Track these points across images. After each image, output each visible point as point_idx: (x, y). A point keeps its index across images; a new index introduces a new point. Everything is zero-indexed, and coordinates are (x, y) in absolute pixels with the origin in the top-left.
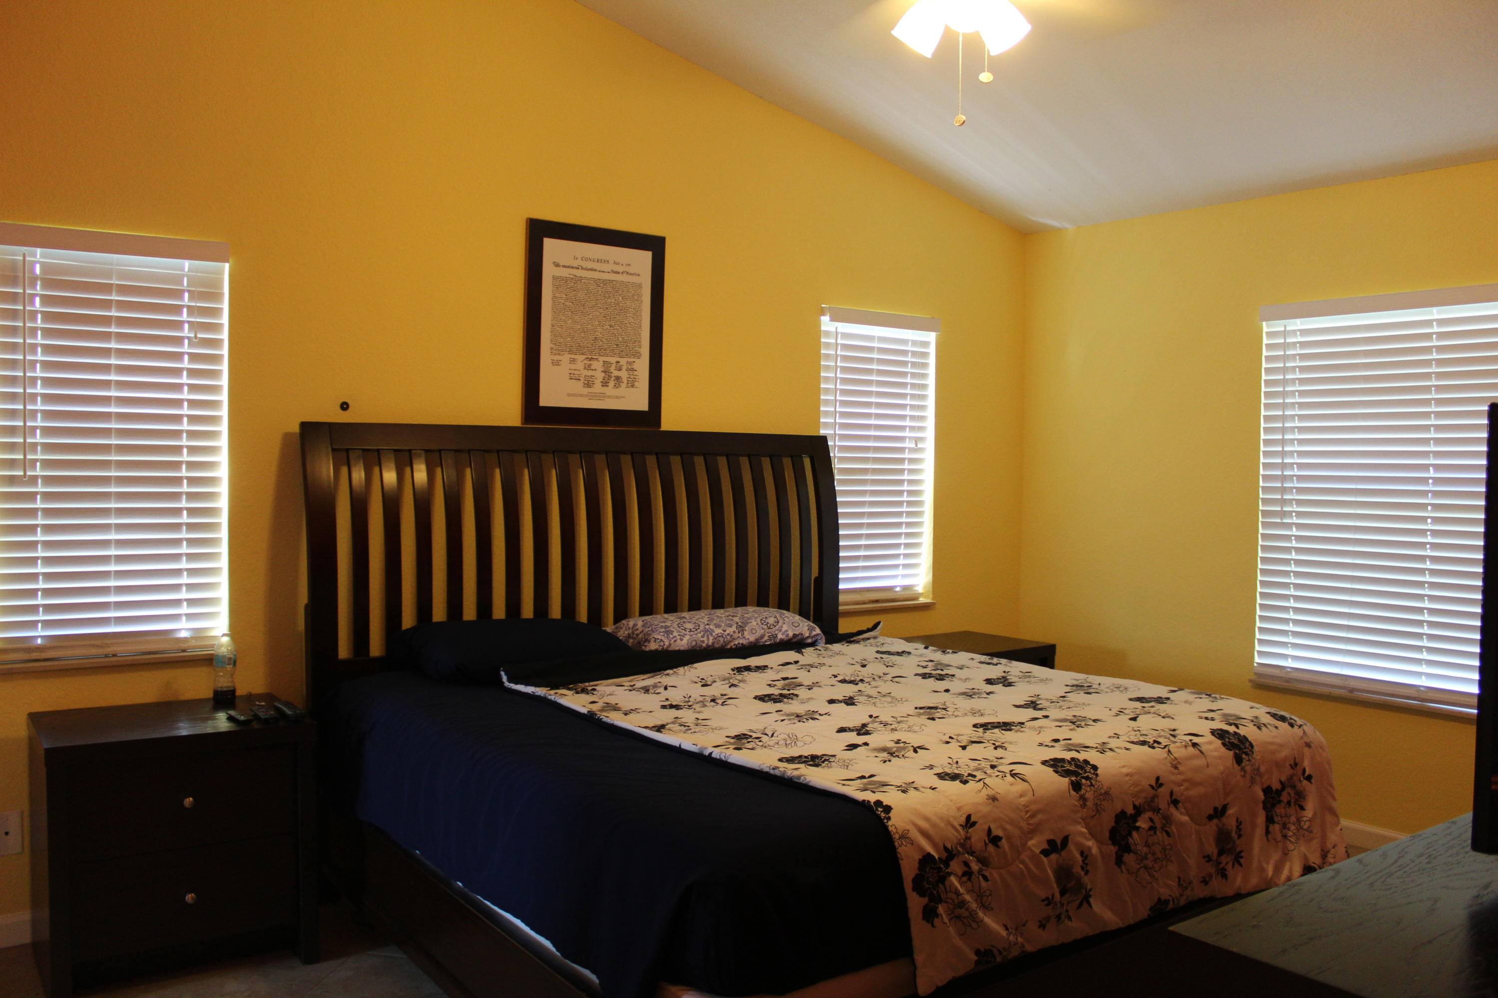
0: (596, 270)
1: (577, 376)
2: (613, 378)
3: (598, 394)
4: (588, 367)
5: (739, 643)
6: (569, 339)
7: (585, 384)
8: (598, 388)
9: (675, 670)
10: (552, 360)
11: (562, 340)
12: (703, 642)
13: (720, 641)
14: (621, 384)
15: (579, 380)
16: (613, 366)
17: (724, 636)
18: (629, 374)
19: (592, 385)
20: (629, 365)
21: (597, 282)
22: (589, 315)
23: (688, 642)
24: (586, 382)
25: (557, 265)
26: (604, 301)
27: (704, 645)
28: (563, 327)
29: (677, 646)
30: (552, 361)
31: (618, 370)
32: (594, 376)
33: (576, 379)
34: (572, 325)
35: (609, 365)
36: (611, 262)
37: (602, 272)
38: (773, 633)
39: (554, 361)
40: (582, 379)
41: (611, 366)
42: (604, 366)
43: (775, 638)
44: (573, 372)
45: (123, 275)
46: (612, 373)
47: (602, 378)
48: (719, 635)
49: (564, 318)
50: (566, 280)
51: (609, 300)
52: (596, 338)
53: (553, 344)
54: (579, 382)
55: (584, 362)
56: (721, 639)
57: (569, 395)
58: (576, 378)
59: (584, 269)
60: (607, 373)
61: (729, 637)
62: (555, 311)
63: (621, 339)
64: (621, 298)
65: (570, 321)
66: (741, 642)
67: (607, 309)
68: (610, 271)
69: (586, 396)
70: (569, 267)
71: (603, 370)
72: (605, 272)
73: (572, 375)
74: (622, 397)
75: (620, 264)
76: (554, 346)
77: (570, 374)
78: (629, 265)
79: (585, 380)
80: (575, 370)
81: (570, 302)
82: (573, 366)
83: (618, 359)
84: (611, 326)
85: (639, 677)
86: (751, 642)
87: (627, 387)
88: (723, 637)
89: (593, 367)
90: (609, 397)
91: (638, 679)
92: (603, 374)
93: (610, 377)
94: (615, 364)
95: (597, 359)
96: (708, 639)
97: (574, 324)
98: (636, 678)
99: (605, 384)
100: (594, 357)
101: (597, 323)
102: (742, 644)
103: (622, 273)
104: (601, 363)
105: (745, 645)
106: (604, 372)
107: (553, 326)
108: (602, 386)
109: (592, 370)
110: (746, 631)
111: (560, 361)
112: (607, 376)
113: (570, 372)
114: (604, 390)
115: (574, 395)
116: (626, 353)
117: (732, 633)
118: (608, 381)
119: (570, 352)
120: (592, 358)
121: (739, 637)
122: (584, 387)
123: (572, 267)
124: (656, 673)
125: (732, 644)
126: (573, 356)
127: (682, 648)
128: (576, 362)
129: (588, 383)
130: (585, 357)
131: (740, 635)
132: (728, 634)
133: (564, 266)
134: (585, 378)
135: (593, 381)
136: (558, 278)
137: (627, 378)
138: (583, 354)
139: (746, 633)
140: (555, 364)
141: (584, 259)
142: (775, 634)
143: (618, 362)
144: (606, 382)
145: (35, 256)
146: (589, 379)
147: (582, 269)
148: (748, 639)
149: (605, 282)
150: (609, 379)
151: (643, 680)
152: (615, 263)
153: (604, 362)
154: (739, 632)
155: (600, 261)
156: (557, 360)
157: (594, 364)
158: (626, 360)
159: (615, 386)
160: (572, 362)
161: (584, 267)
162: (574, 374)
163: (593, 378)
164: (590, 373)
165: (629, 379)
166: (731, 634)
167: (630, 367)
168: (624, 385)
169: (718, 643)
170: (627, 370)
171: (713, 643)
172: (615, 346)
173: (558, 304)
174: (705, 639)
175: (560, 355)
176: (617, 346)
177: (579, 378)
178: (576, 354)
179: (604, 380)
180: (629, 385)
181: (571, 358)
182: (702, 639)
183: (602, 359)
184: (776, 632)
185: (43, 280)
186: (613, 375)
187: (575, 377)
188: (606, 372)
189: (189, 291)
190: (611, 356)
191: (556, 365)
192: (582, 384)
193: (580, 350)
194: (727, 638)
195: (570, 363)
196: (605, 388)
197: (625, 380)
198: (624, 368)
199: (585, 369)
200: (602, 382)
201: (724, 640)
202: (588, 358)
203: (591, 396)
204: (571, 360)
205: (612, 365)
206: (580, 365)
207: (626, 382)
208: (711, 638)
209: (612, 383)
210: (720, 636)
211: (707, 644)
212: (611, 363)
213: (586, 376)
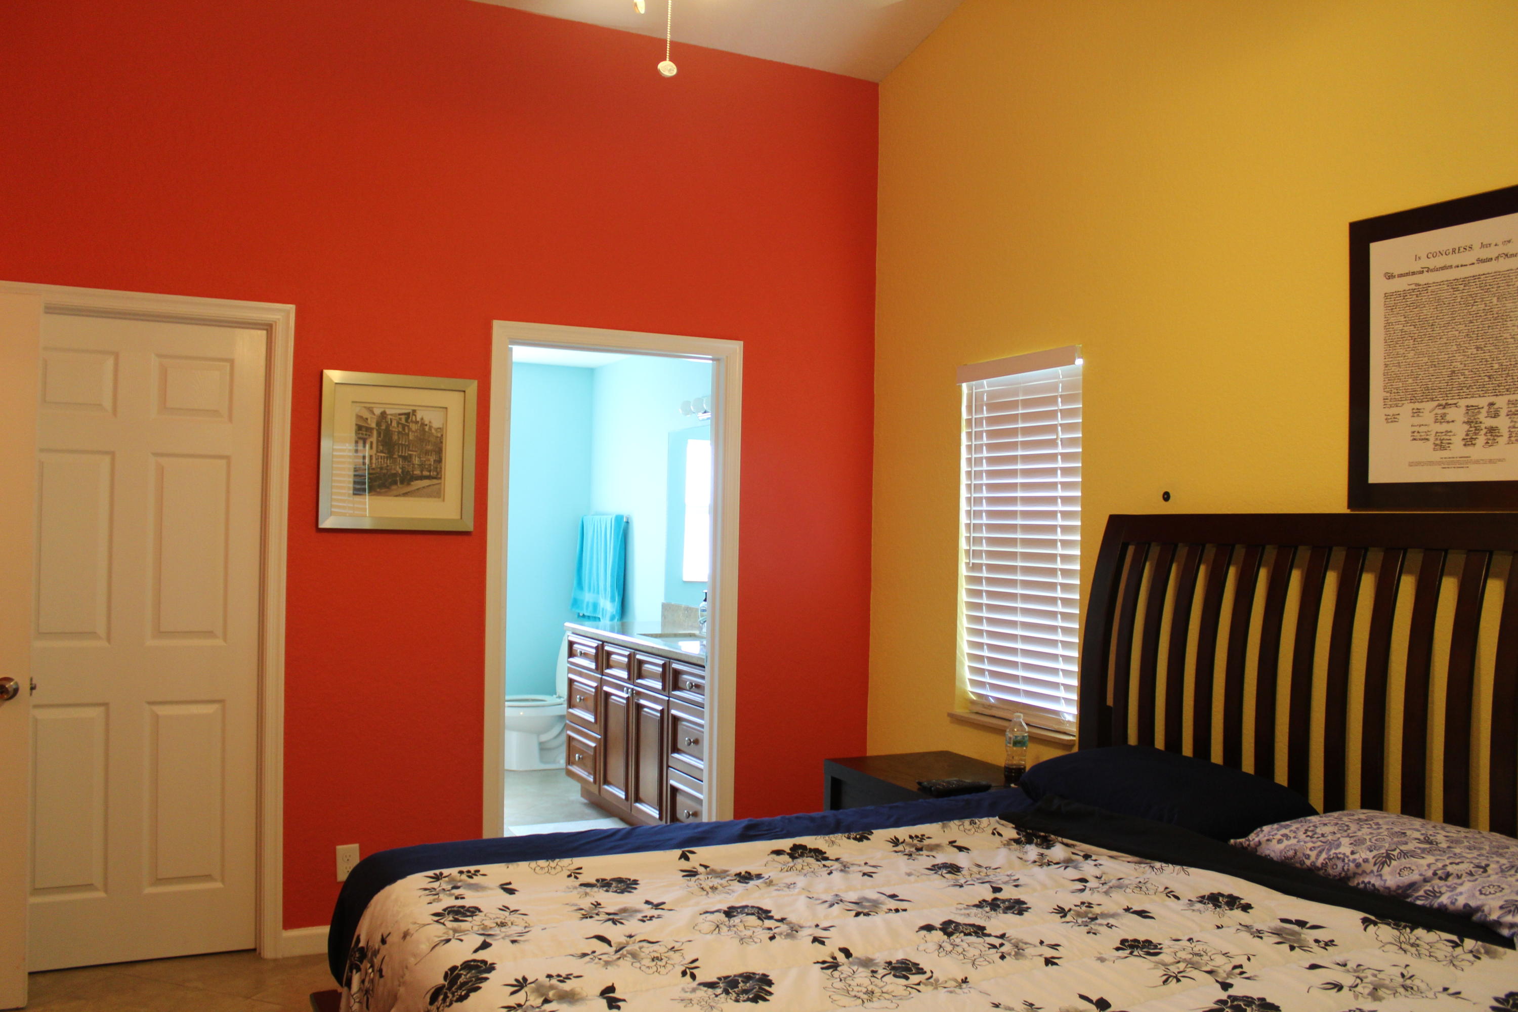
0: (1451, 267)
1: (1422, 434)
2: (1484, 431)
3: (1458, 459)
4: (1442, 419)
5: (1369, 883)
6: (1410, 381)
7: (1436, 445)
8: (1457, 449)
9: (1164, 865)
10: (1386, 415)
11: (1400, 383)
12: (1308, 857)
13: (1337, 866)
14: (1498, 439)
15: (1427, 439)
16: (1484, 412)
17: (1346, 861)
18: (1512, 421)
19: (1447, 446)
20: (1510, 406)
21: (1453, 285)
22: (1440, 338)
23: (1285, 848)
24: (1438, 442)
25: (1389, 276)
26: (1466, 311)
27: (1308, 862)
28: (1401, 364)
29: (1268, 849)
30: (1386, 417)
31: (1491, 417)
32: (1451, 432)
33: (1422, 439)
34: (1415, 359)
35: (1476, 411)
36: (1476, 246)
37: (1462, 266)
38: (1436, 889)
39: (1389, 417)
40: (1432, 438)
41: (1479, 413)
42: (1467, 413)
43: (1435, 897)
44: (1416, 429)
45: (1028, 390)
46: (1481, 423)
47: (1465, 433)
48: (1339, 856)
49: (1402, 351)
50: (1404, 294)
51: (1474, 307)
52: (1453, 372)
53: (1388, 392)
54: (1428, 443)
55: (1435, 412)
56: (1340, 865)
57: (1411, 464)
58: (1423, 437)
59: (1432, 271)
60: (1473, 425)
61: (1352, 865)
62: (1390, 343)
63: (1496, 366)
64: (1495, 300)
65: (1412, 354)
66: (1373, 881)
67: (1471, 322)
68: (1475, 262)
69: (1439, 463)
70: (1407, 274)
71: (1466, 421)
72: (1466, 265)
73: (1416, 434)
74: (1500, 460)
75: (1492, 246)
76: (1388, 395)
77: (1414, 432)
78: (1509, 241)
79: (1437, 439)
80: (1420, 426)
81: (1410, 326)
82: (1417, 421)
83: (1492, 399)
84: (1477, 348)
85: (1126, 857)
86: (1388, 888)
87: (1510, 442)
88: (1343, 860)
89: (1448, 418)
90: (1477, 462)
91: (1124, 859)
92: (1466, 427)
93: (1478, 430)
94: (1486, 408)
95: (1455, 404)
96: (1318, 856)
97: (1419, 357)
98: (1123, 857)
99: (1469, 441)
100: (1450, 402)
101: (1455, 348)
102: (1373, 885)
103: (1497, 258)
104: (1463, 410)
105: (1378, 890)
106: (1468, 423)
107: (1386, 365)
108: (1465, 445)
109: (1448, 422)
110: (1389, 866)
111: (1399, 414)
112: (1473, 429)
113: (1413, 430)
114: (1469, 451)
115: (1418, 464)
116: (1507, 387)
117: (1361, 860)
118: (1474, 437)
119: (1412, 401)
120: (1447, 404)
121: (1372, 872)
122: (1434, 450)
123: (1413, 273)
124: (1144, 860)
125: (1361, 880)
126: (1417, 405)
127: (1272, 855)
128: (1421, 414)
129: (1441, 443)
130: (1436, 403)
131: (1375, 869)
132: (1354, 860)
133: (1401, 276)
134: (1436, 436)
135: (1450, 440)
136: (1392, 294)
137: (1509, 427)
138: (1432, 400)
139: (1386, 869)
140: (1390, 420)
141: (1430, 256)
142: (1440, 892)
143: (1492, 404)
144: (1472, 438)
145: (983, 387)
146: (1442, 438)
147: (1428, 271)
148: (1385, 881)
149: (1466, 281)
150: (1476, 434)
151: (1129, 862)
152: (1483, 246)
153: (1467, 406)
154: (1375, 864)
155: (1457, 251)
156: (1393, 415)
157: (1452, 413)
158: (1505, 399)
159: (1487, 443)
160: (1416, 415)
161: (1431, 267)
162: (1418, 432)
163: (1449, 434)
164: (1444, 427)
165: (1513, 430)
166: (1357, 861)
167: (1513, 409)
168: (1503, 440)
169: (1333, 868)
170: (1508, 415)
171: (1325, 865)
172: (1487, 379)
173: (1393, 332)
174: (1313, 854)
175: (1397, 406)
176: (1490, 378)
177: (1427, 437)
178: (1422, 402)
179: (1467, 435)
180: (1513, 439)
181: (1413, 409)
182: (1308, 852)
183: (1463, 403)
184: (1443, 889)
185: (987, 405)
186: (1483, 426)
187: (1421, 436)
188: (1472, 422)
189: (1061, 396)
190: (1480, 396)
191: (1392, 422)
192: (1433, 446)
193: (1427, 395)
194: (1349, 866)
195: (1413, 416)
196: (1470, 448)
197: (1505, 431)
198: (1503, 412)
199: (1435, 422)
200: (1464, 439)
201: (1344, 866)
202: (1441, 405)
203: (1446, 464)
204: (1414, 411)
205: (1481, 410)
206: (1428, 417)
207: (1506, 435)
208: (1324, 855)
209: (1481, 439)
210: (1338, 858)
211: (1313, 862)
212: (1480, 407)
213: (1437, 433)
